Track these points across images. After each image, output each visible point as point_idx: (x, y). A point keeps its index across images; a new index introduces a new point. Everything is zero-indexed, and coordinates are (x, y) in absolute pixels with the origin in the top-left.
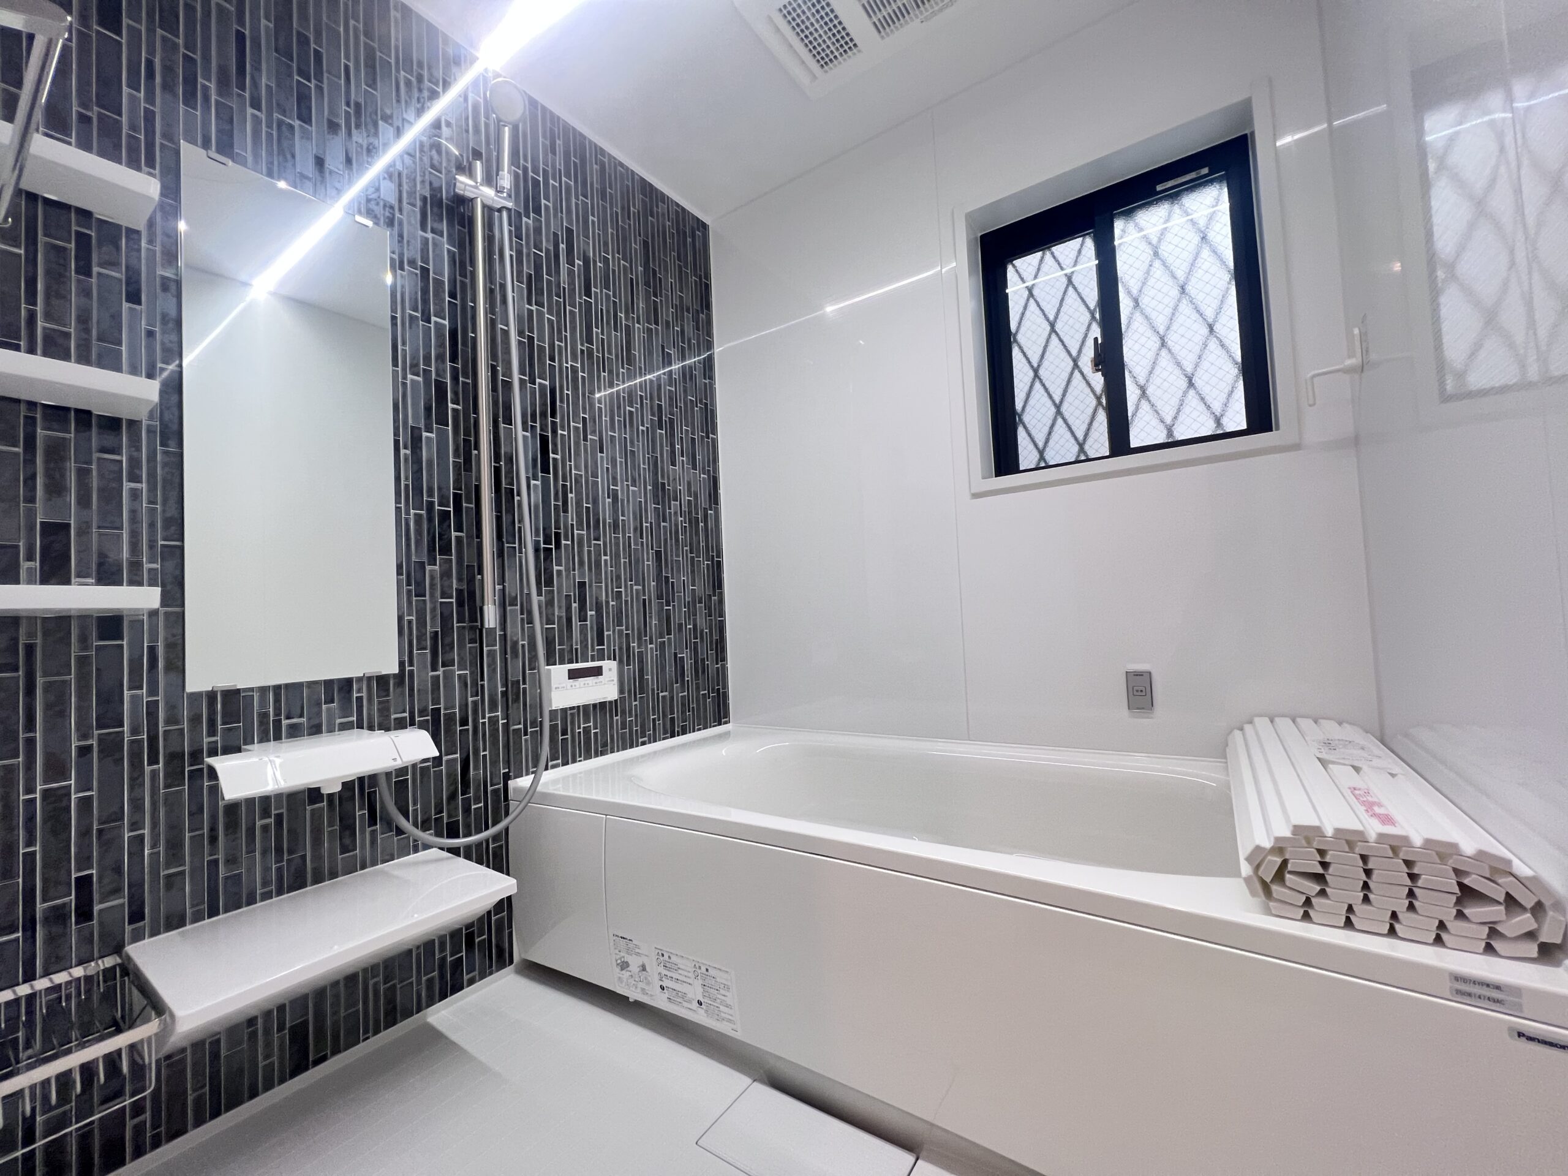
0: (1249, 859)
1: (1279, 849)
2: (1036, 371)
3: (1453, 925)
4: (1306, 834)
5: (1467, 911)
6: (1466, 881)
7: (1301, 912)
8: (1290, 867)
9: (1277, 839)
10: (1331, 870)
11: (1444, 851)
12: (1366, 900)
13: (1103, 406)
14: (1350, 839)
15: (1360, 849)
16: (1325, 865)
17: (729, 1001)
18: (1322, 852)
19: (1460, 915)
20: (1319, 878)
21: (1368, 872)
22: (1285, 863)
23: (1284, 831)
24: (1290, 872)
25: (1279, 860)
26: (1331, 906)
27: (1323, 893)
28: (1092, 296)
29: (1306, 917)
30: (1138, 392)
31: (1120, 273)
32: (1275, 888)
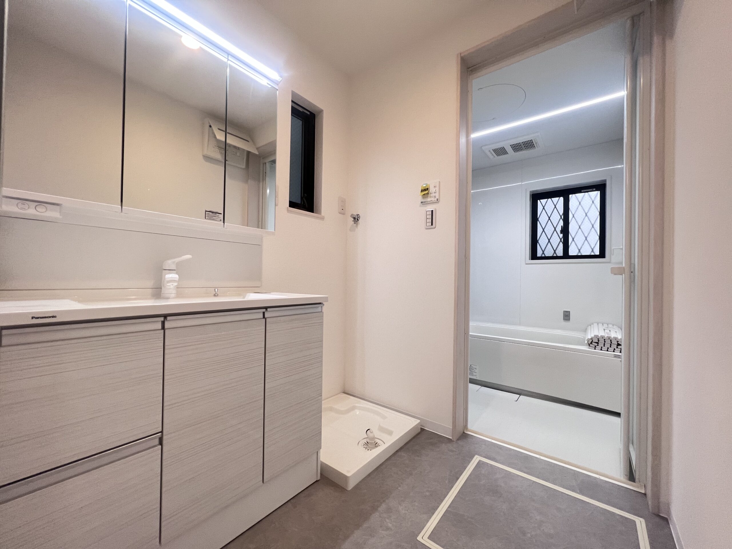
0: (587, 340)
1: (592, 339)
2: (543, 229)
3: (616, 349)
4: (596, 336)
5: (618, 347)
6: (618, 343)
7: (594, 348)
8: (593, 341)
9: (592, 337)
10: (599, 342)
11: (616, 338)
12: (604, 346)
13: (562, 242)
14: (603, 337)
15: (604, 338)
16: (599, 341)
17: (476, 371)
18: (598, 339)
19: (617, 348)
20: (598, 343)
21: (605, 342)
22: (592, 341)
23: (593, 336)
24: (593, 342)
25: (591, 340)
26: (599, 347)
27: (598, 345)
28: (561, 212)
29: (595, 349)
30: (572, 239)
31: (570, 208)
32: (591, 345)
